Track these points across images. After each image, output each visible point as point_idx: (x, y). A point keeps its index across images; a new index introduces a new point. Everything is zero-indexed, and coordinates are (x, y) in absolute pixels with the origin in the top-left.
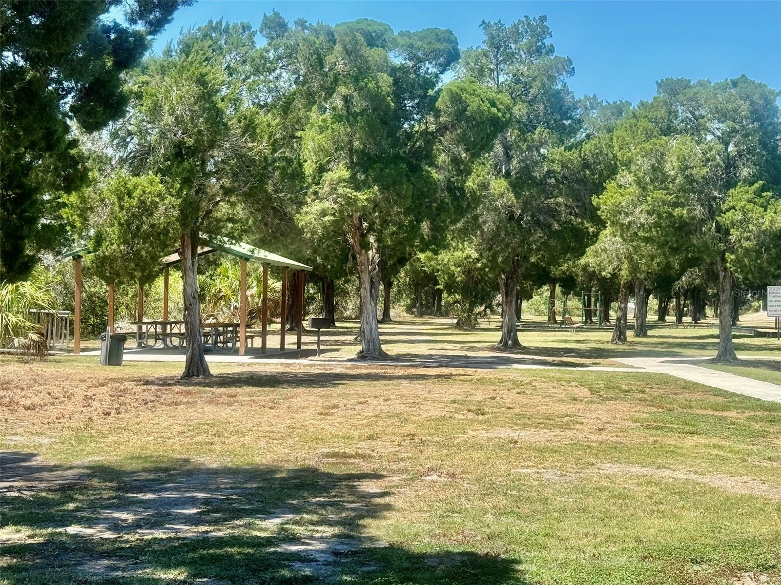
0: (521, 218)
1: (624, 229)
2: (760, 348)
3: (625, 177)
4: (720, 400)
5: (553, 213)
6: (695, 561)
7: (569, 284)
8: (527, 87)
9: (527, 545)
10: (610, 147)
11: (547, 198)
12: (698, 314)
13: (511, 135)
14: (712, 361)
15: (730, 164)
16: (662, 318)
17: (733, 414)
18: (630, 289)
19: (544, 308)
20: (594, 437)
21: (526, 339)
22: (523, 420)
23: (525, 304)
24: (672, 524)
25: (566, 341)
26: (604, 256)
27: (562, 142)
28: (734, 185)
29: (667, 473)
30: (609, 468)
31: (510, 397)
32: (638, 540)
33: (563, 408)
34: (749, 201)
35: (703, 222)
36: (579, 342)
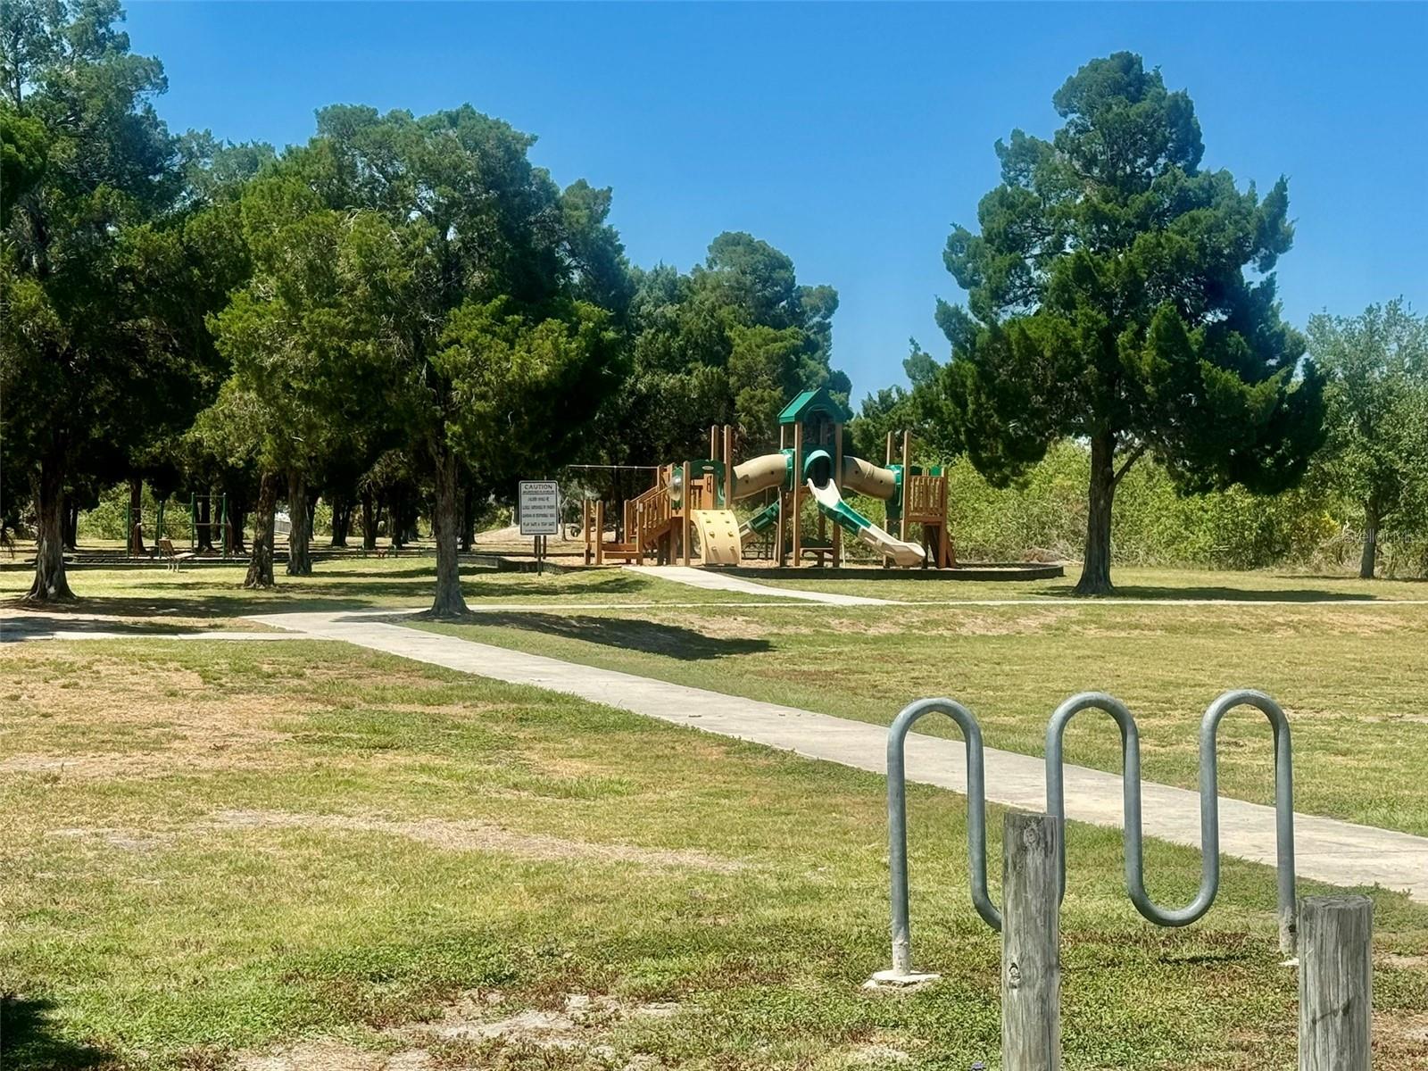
0: (69, 355)
1: (262, 379)
2: (507, 591)
3: (264, 284)
4: (435, 685)
5: (132, 346)
6: (377, 978)
7: (167, 481)
8: (77, 108)
9: (69, 974)
10: (239, 226)
11: (120, 318)
12: (404, 532)
13: (48, 196)
14: (424, 617)
15: (451, 263)
16: (339, 541)
17: (455, 710)
18: (280, 489)
19: (119, 524)
20: (206, 763)
21: (82, 583)
22: (72, 737)
23: (82, 518)
24: (341, 914)
25: (160, 586)
26: (229, 427)
27: (146, 215)
28: (458, 302)
29: (337, 820)
30: (231, 818)
31: (46, 695)
32: (278, 948)
33: (149, 712)
34: (484, 330)
35: (404, 366)
36: (185, 586)
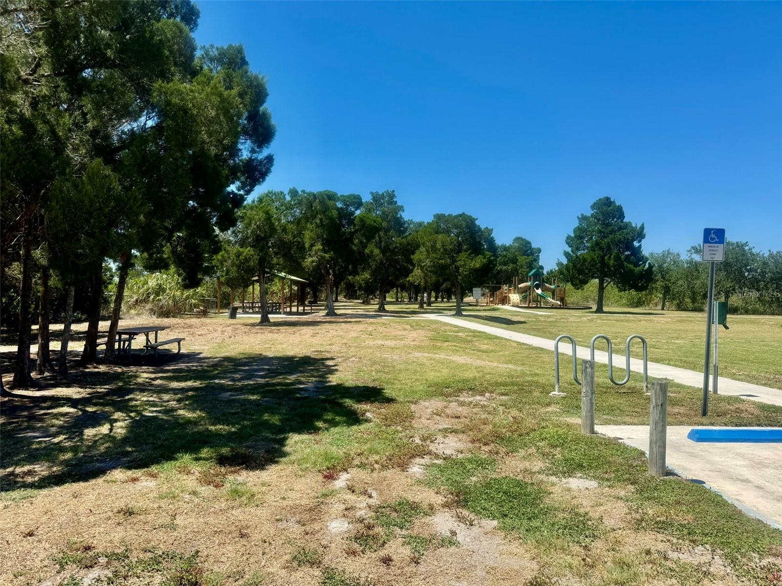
0: (385, 263)
1: (422, 268)
2: (470, 310)
3: (423, 249)
4: (456, 329)
5: (397, 261)
6: (446, 387)
7: (403, 288)
8: (387, 216)
9: (387, 383)
10: (417, 238)
11: (395, 256)
12: (449, 298)
13: (382, 234)
14: (454, 315)
15: (460, 244)
16: (436, 300)
17: (460, 334)
18: (425, 290)
19: (394, 296)
20: (412, 343)
21: (387, 307)
22: (386, 337)
23: (387, 295)
24: (439, 374)
25: (402, 308)
26: (415, 277)
27: (400, 236)
28: (461, 252)
29: (437, 356)
30: (417, 354)
31: (381, 329)
32: (427, 380)
33: (400, 333)
34: (466, 258)
35: (450, 265)
36: (407, 308)
